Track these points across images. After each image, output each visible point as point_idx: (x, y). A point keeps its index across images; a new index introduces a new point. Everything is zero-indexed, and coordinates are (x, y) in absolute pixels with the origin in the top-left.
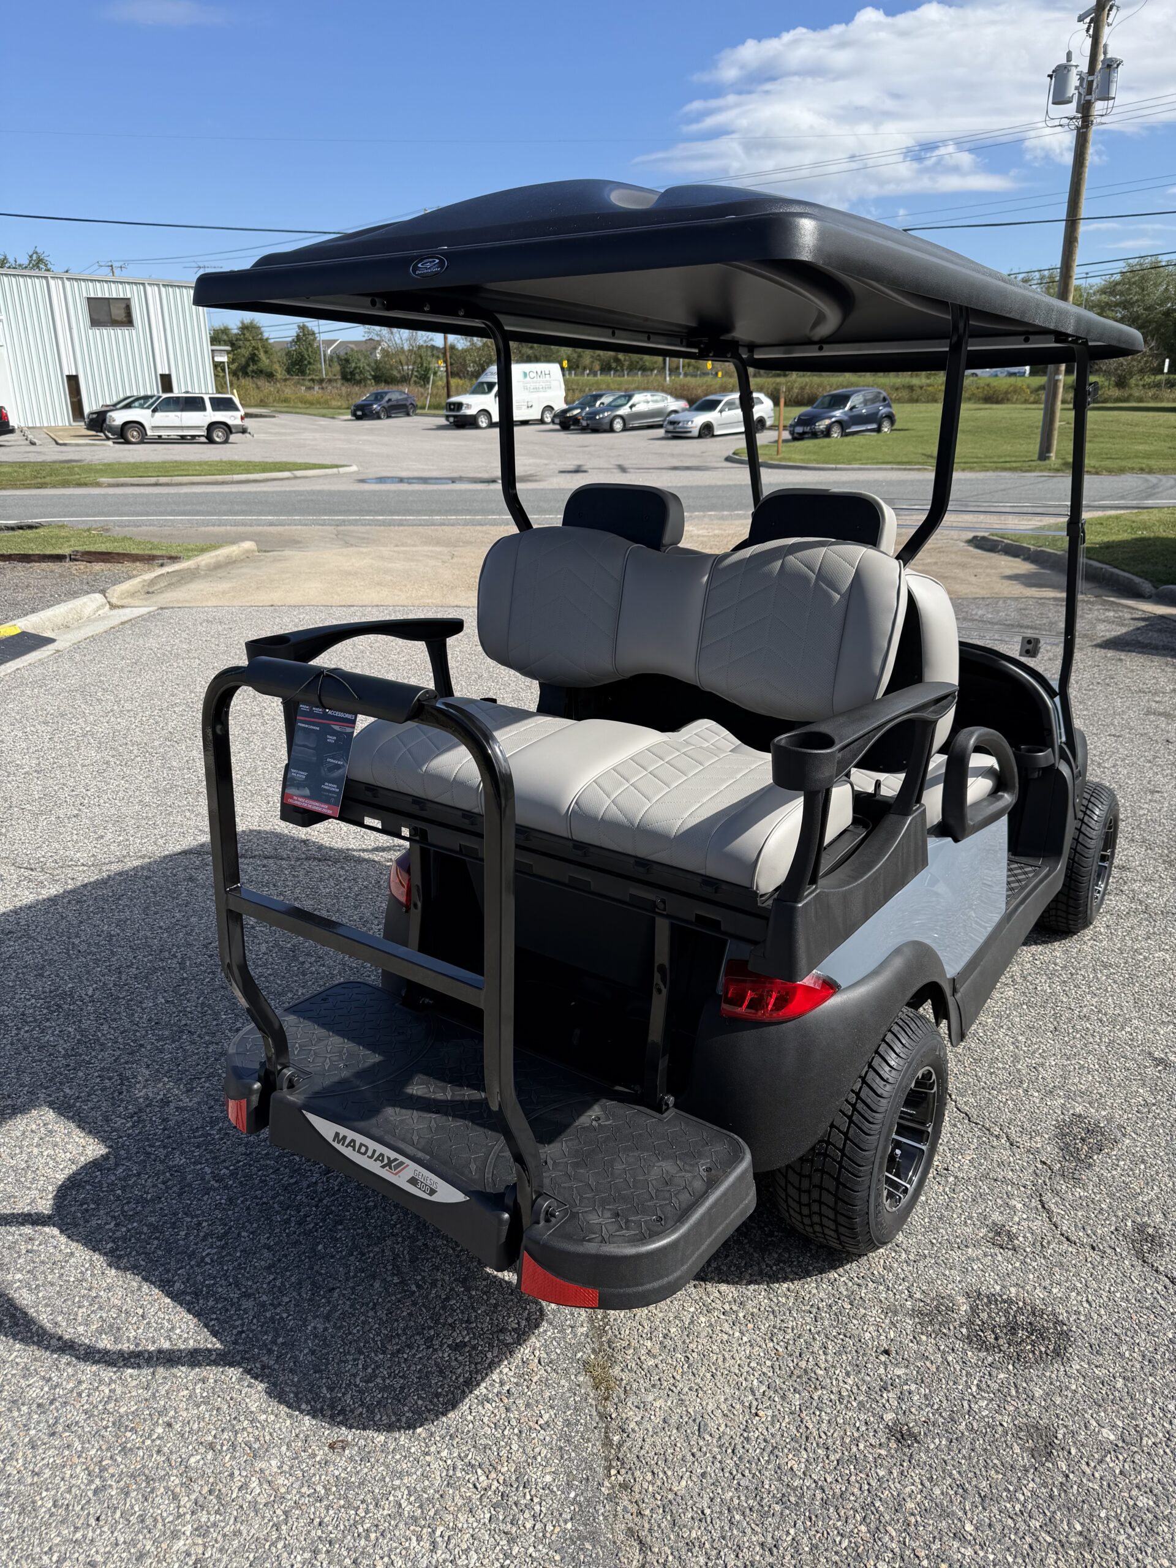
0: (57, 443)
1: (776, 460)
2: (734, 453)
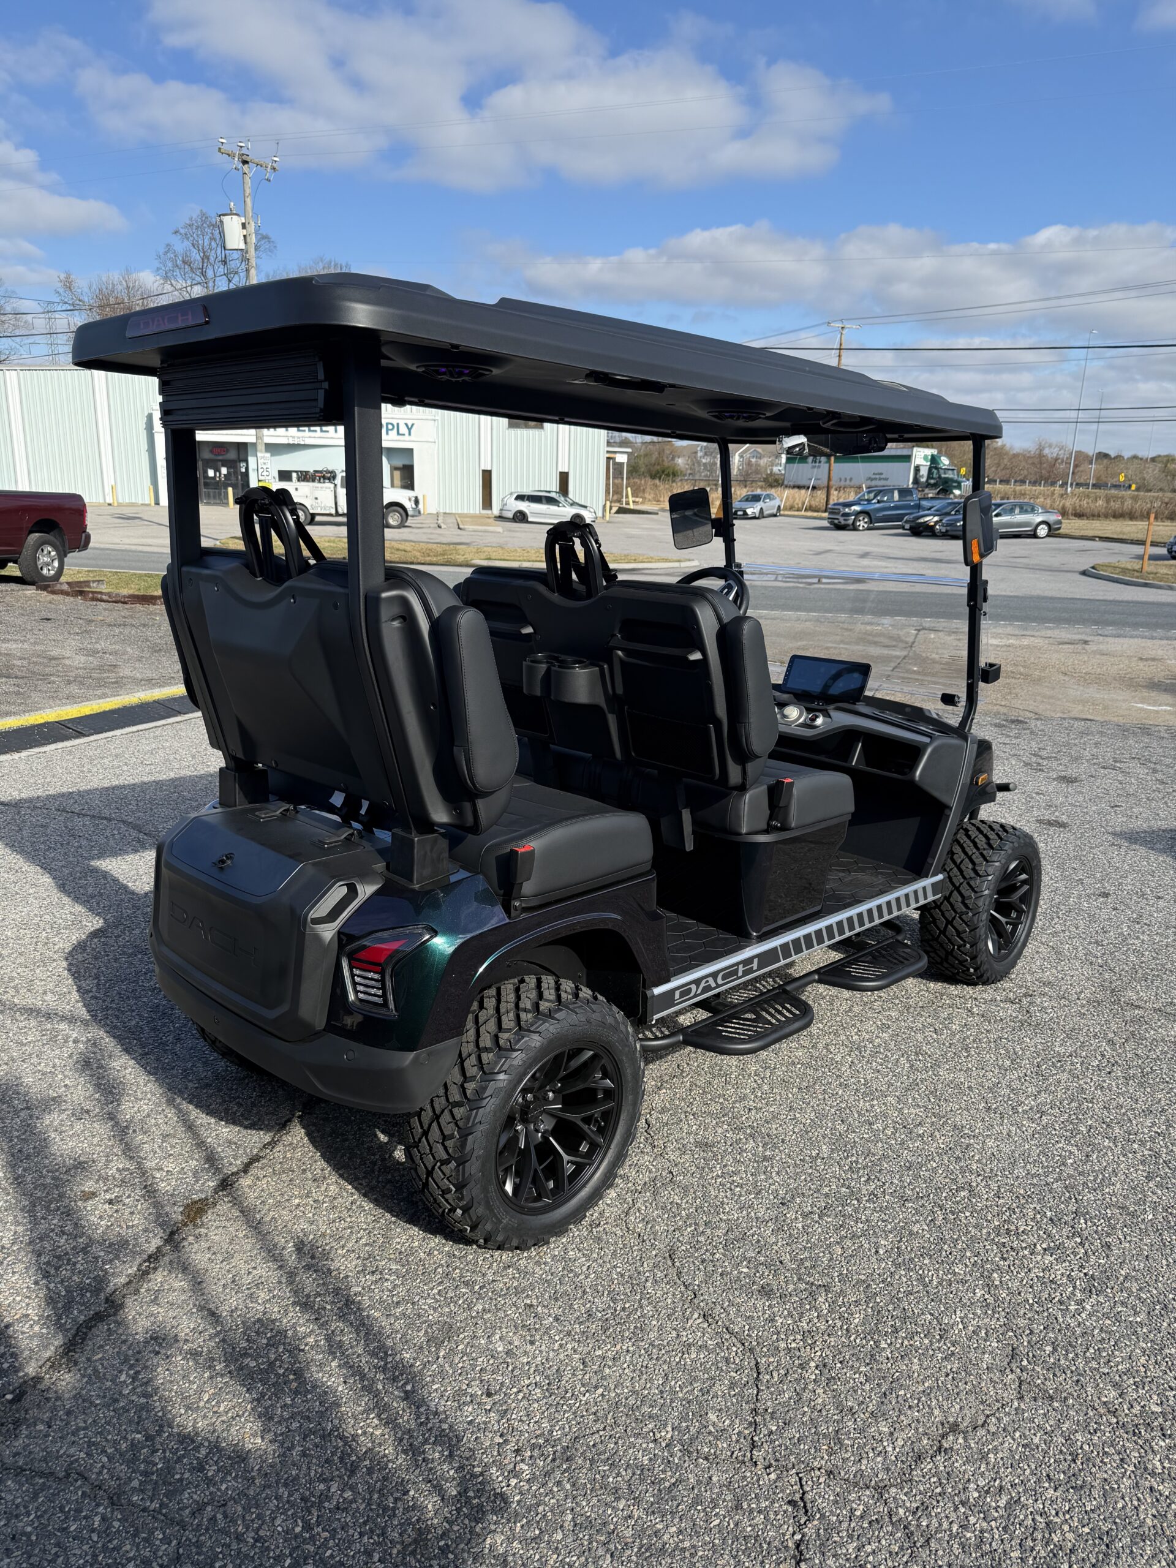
0: (459, 528)
1: (1137, 577)
2: (1093, 568)
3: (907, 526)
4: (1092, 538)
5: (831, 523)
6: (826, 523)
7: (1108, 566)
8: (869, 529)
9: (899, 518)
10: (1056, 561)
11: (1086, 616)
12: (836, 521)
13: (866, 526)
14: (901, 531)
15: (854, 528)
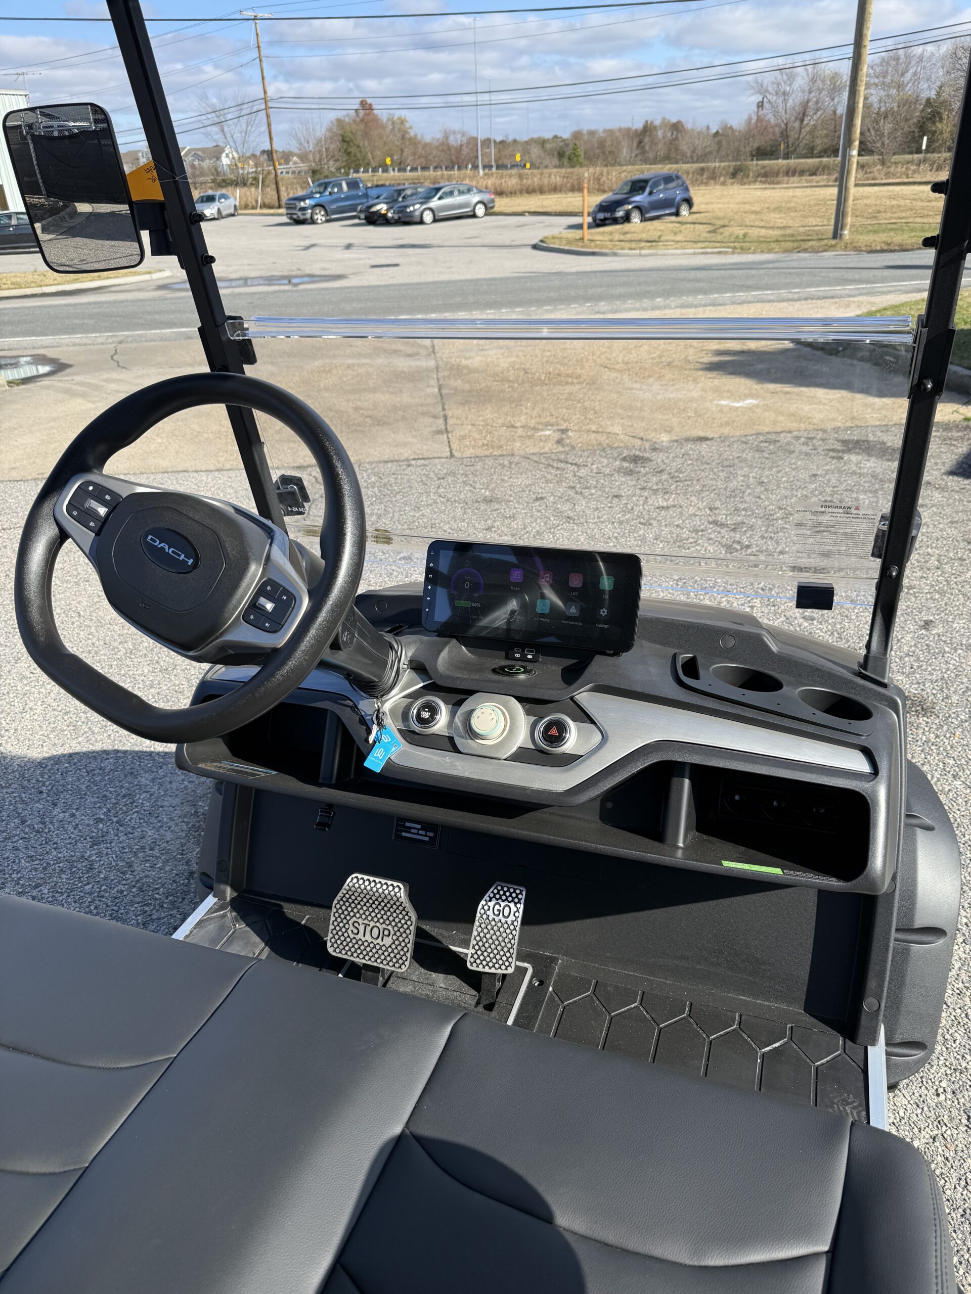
1: (582, 247)
2: (542, 241)
3: (362, 216)
4: (522, 214)
5: (291, 218)
6: (285, 219)
7: (554, 238)
8: (327, 221)
9: (353, 208)
10: (505, 237)
11: (573, 293)
12: (295, 217)
13: (324, 219)
14: (356, 221)
15: (313, 222)
